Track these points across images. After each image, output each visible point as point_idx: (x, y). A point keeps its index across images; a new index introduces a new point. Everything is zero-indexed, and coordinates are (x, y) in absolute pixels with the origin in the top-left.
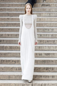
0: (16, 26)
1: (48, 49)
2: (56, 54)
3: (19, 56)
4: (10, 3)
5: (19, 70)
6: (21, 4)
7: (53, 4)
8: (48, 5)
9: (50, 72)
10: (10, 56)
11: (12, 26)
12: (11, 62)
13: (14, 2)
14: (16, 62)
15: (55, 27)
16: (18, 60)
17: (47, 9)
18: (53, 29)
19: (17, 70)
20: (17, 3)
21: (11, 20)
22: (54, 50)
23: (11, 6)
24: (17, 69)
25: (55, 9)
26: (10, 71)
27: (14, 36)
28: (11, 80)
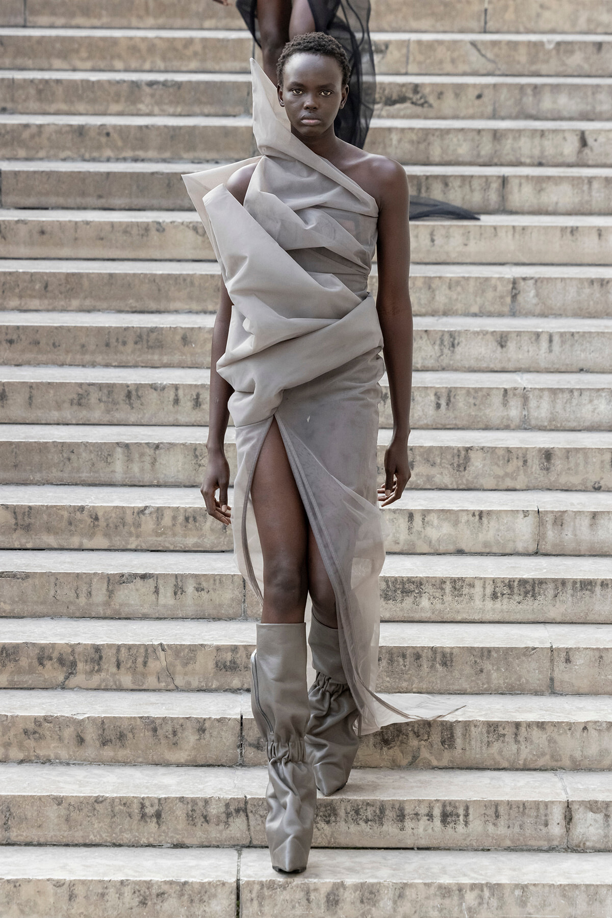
0: (75, 303)
1: (403, 536)
2: (478, 590)
3: (107, 604)
4: (19, 75)
5: (108, 752)
6: (135, 85)
7: (459, 90)
8: (402, 99)
9: (414, 764)
10: (18, 609)
11: (35, 303)
12: (24, 662)
13: (57, 63)
14: (74, 664)
15: (467, 314)
16: (97, 649)
17: (395, 137)
18: (451, 334)
19: (90, 752)
20: (94, 77)
21: (31, 243)
22: (460, 552)
23: (33, 105)
24: (91, 735)
25: (479, 131)
26: (15, 753)
27: (59, 406)
28: (28, 844)
